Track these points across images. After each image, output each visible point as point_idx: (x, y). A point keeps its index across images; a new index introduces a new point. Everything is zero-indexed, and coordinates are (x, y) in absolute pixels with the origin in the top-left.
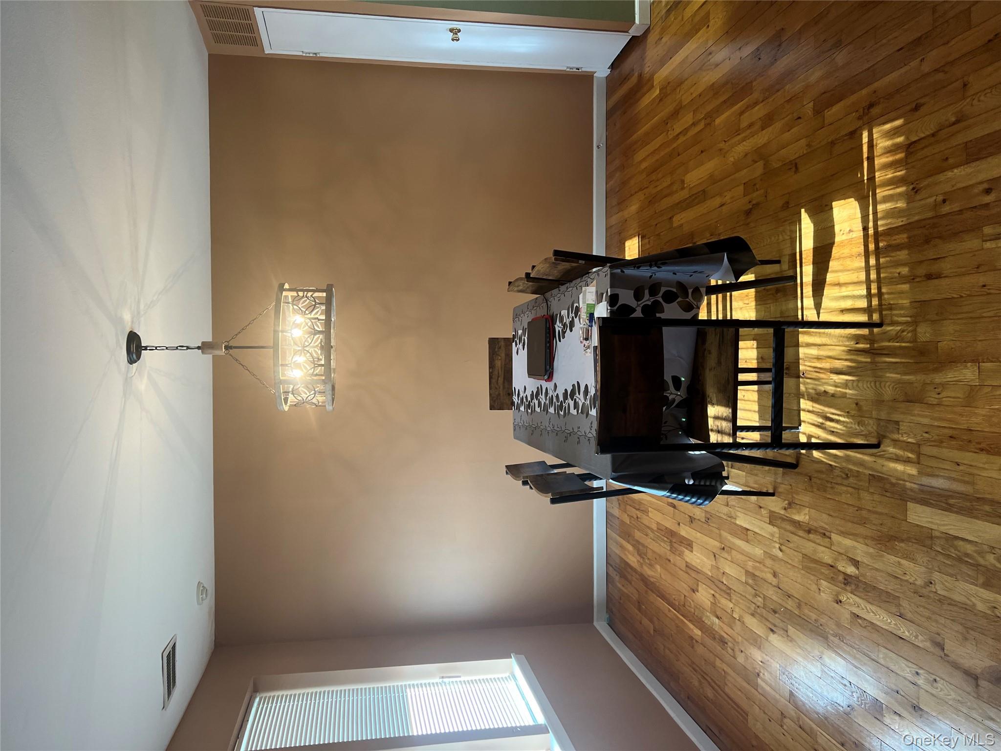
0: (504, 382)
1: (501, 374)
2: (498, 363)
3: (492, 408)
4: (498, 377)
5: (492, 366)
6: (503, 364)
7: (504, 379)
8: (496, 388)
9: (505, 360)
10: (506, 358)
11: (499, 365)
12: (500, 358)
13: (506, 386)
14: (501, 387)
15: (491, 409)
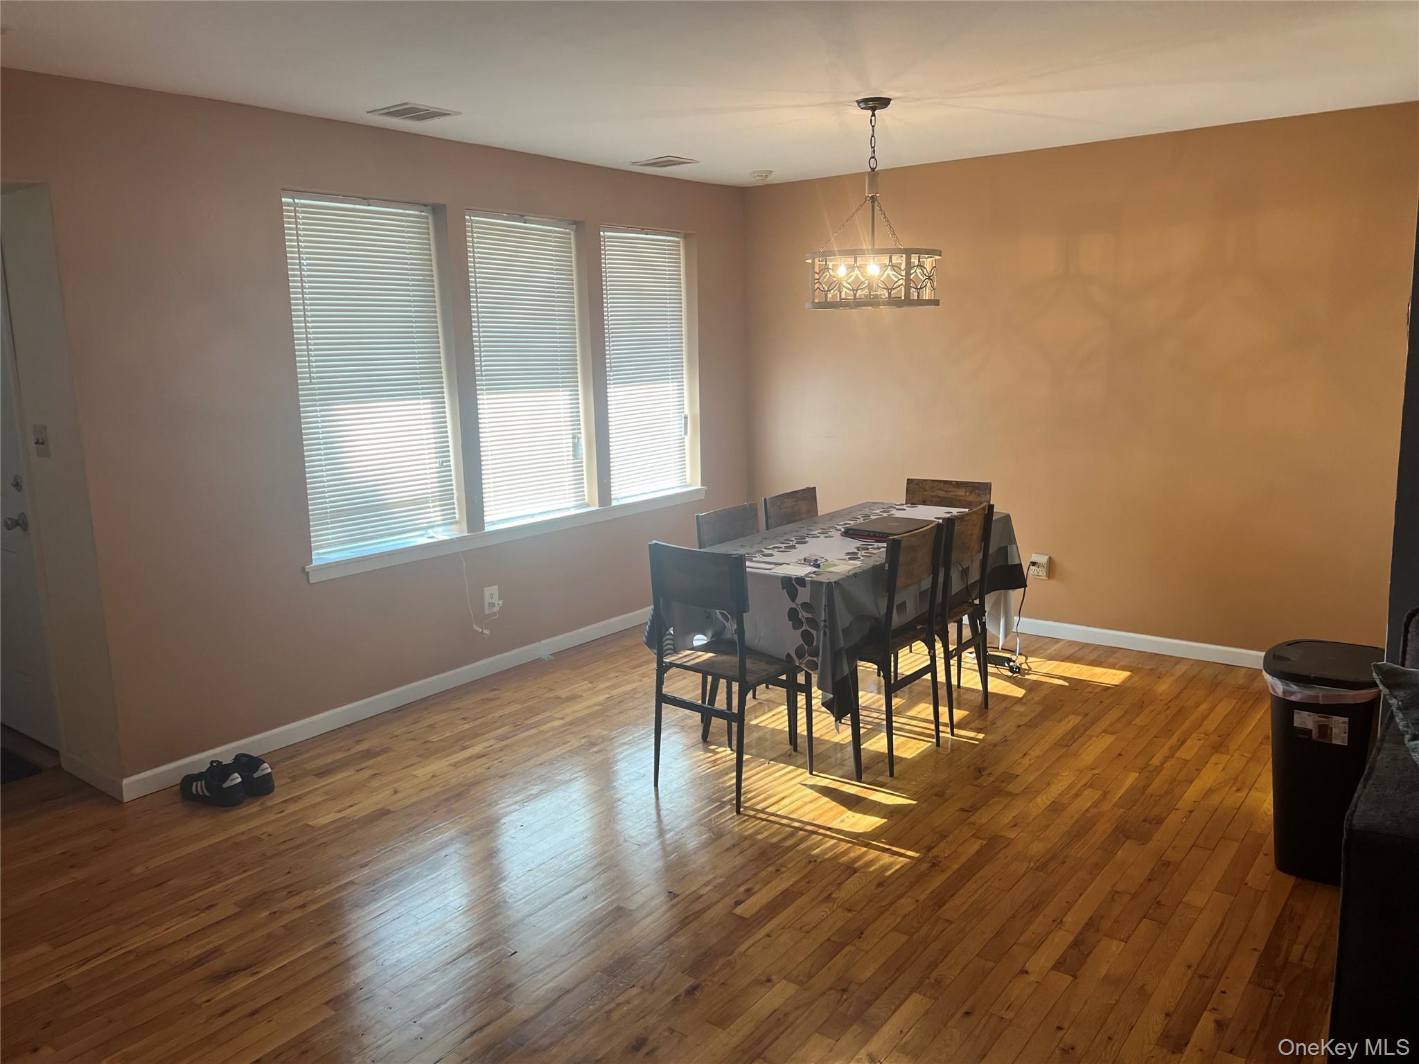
0: (939, 497)
1: (950, 495)
2: (961, 492)
3: (910, 481)
4: (946, 491)
5: (959, 484)
6: (961, 498)
7: (943, 498)
8: (932, 488)
9: (964, 501)
10: (966, 501)
11: (959, 494)
12: (968, 494)
13: (934, 499)
14: (934, 494)
15: (908, 480)
